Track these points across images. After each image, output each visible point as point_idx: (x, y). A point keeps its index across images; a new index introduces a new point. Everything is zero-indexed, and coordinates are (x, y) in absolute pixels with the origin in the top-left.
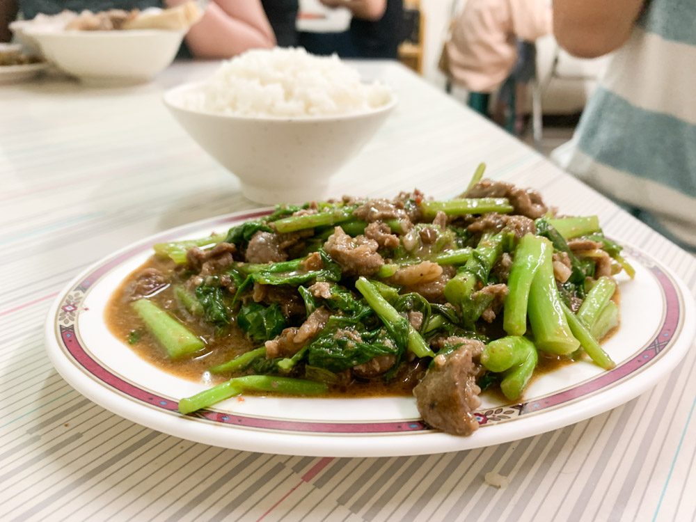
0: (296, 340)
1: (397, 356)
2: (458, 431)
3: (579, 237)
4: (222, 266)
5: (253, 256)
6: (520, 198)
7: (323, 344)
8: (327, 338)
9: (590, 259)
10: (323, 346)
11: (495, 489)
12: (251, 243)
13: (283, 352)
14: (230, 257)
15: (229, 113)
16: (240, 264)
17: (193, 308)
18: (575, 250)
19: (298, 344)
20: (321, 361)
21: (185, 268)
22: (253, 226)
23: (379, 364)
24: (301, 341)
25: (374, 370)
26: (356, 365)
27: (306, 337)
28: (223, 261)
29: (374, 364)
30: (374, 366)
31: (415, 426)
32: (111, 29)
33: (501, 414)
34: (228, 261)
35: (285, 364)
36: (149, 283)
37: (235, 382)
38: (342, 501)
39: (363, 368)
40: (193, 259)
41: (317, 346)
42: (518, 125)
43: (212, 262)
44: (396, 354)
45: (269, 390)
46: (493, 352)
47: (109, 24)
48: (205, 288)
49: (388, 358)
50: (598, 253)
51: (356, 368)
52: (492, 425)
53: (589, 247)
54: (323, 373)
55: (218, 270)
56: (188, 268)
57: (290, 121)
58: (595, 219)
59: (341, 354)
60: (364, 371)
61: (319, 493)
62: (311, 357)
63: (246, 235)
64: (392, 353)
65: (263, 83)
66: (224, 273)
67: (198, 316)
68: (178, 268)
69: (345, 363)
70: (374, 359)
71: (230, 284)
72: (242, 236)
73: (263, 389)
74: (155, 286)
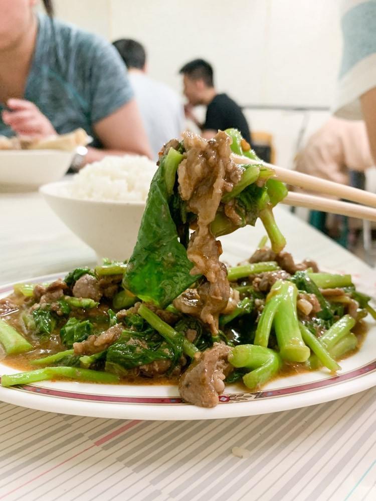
0: (96, 344)
1: (172, 361)
2: (203, 403)
3: (334, 288)
4: (54, 298)
5: (76, 292)
6: (286, 259)
7: (118, 347)
8: (122, 343)
9: (341, 304)
10: (118, 349)
11: (239, 459)
12: (77, 281)
13: (86, 352)
14: (61, 292)
15: (86, 198)
16: (67, 297)
17: (29, 324)
18: (327, 296)
19: (97, 347)
20: (116, 359)
21: (32, 299)
22: (82, 270)
23: (158, 366)
24: (99, 345)
25: (154, 371)
26: (141, 365)
27: (103, 342)
28: (55, 294)
29: (155, 365)
30: (154, 367)
31: (174, 401)
32: (20, 149)
33: (242, 397)
34: (60, 295)
35: (86, 360)
36: (4, 308)
37: (48, 370)
38: (120, 459)
39: (146, 368)
40: (37, 293)
41: (114, 349)
42: (351, 237)
43: (48, 294)
44: (171, 360)
45: (74, 377)
46: (236, 353)
47: (18, 146)
48: (39, 311)
49: (165, 362)
50: (347, 299)
51: (141, 368)
52: (233, 403)
53: (339, 295)
54: (118, 368)
55: (51, 300)
56: (34, 300)
57: (128, 204)
58: (349, 276)
59: (131, 356)
60: (147, 370)
61: (105, 453)
62: (108, 356)
63: (75, 276)
64: (168, 359)
65: (112, 179)
66: (55, 302)
67: (31, 330)
68: (27, 299)
69: (133, 363)
70: (155, 362)
71: (58, 309)
72: (73, 277)
73: (68, 376)
74: (8, 310)
